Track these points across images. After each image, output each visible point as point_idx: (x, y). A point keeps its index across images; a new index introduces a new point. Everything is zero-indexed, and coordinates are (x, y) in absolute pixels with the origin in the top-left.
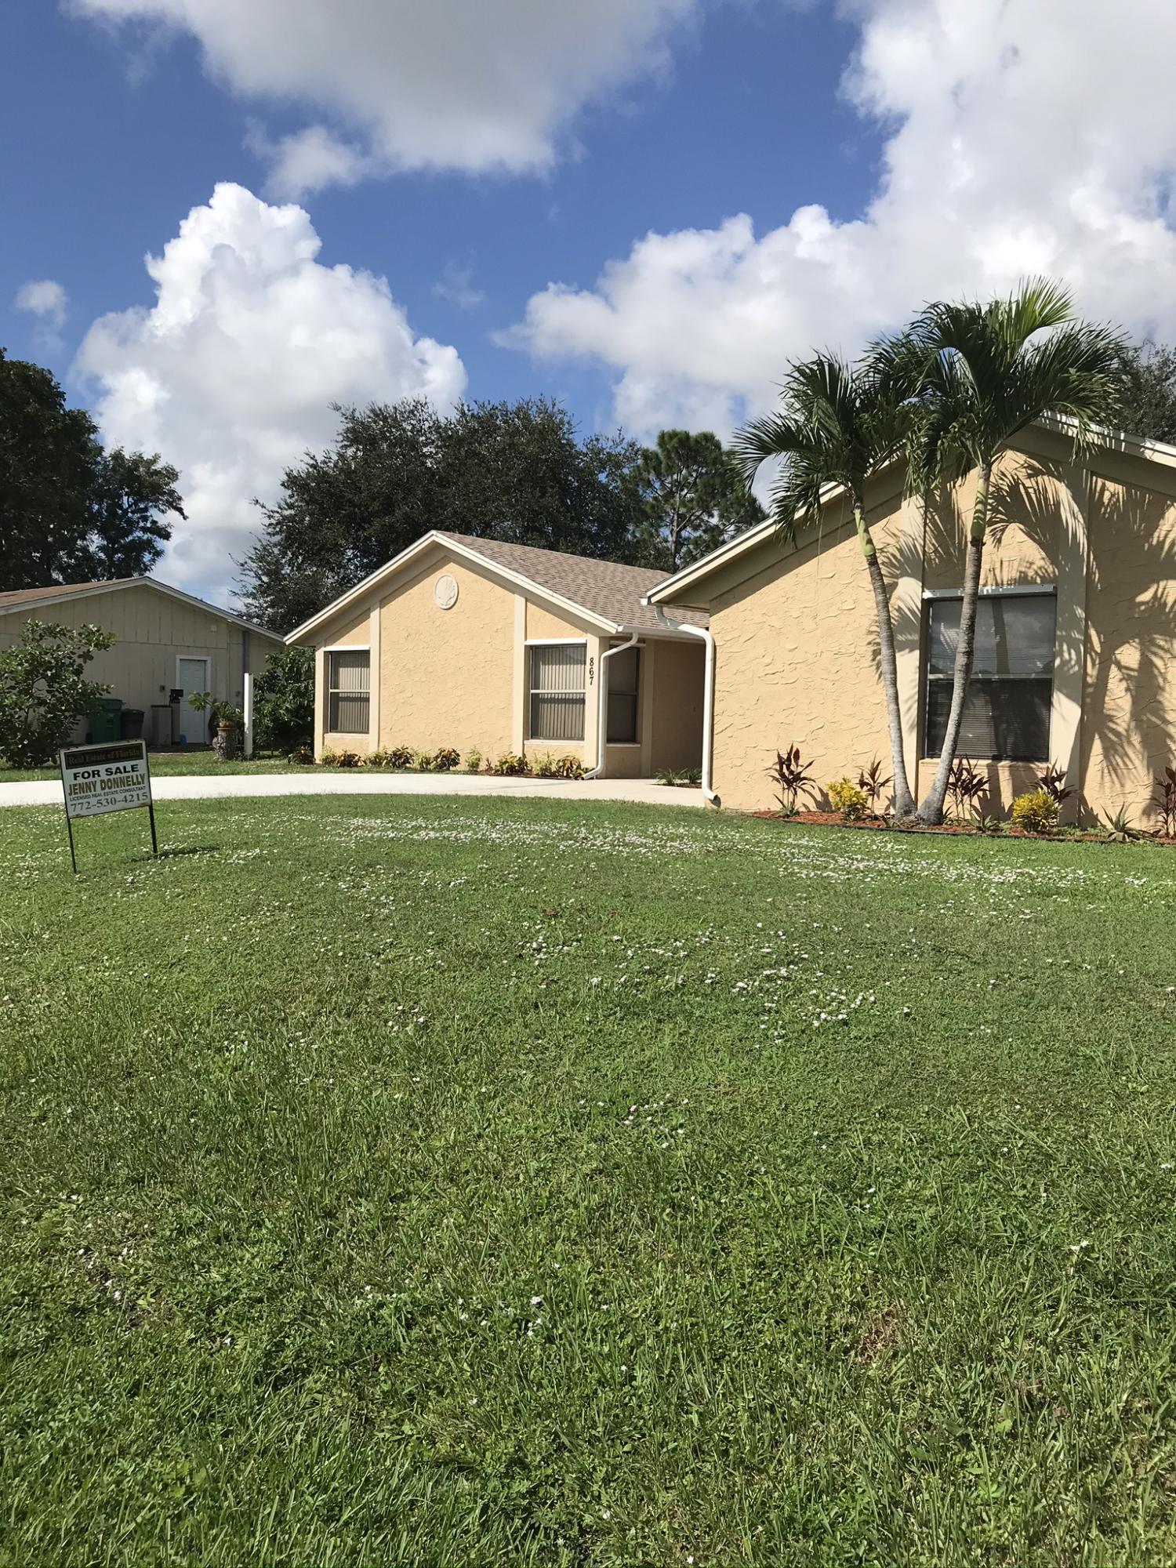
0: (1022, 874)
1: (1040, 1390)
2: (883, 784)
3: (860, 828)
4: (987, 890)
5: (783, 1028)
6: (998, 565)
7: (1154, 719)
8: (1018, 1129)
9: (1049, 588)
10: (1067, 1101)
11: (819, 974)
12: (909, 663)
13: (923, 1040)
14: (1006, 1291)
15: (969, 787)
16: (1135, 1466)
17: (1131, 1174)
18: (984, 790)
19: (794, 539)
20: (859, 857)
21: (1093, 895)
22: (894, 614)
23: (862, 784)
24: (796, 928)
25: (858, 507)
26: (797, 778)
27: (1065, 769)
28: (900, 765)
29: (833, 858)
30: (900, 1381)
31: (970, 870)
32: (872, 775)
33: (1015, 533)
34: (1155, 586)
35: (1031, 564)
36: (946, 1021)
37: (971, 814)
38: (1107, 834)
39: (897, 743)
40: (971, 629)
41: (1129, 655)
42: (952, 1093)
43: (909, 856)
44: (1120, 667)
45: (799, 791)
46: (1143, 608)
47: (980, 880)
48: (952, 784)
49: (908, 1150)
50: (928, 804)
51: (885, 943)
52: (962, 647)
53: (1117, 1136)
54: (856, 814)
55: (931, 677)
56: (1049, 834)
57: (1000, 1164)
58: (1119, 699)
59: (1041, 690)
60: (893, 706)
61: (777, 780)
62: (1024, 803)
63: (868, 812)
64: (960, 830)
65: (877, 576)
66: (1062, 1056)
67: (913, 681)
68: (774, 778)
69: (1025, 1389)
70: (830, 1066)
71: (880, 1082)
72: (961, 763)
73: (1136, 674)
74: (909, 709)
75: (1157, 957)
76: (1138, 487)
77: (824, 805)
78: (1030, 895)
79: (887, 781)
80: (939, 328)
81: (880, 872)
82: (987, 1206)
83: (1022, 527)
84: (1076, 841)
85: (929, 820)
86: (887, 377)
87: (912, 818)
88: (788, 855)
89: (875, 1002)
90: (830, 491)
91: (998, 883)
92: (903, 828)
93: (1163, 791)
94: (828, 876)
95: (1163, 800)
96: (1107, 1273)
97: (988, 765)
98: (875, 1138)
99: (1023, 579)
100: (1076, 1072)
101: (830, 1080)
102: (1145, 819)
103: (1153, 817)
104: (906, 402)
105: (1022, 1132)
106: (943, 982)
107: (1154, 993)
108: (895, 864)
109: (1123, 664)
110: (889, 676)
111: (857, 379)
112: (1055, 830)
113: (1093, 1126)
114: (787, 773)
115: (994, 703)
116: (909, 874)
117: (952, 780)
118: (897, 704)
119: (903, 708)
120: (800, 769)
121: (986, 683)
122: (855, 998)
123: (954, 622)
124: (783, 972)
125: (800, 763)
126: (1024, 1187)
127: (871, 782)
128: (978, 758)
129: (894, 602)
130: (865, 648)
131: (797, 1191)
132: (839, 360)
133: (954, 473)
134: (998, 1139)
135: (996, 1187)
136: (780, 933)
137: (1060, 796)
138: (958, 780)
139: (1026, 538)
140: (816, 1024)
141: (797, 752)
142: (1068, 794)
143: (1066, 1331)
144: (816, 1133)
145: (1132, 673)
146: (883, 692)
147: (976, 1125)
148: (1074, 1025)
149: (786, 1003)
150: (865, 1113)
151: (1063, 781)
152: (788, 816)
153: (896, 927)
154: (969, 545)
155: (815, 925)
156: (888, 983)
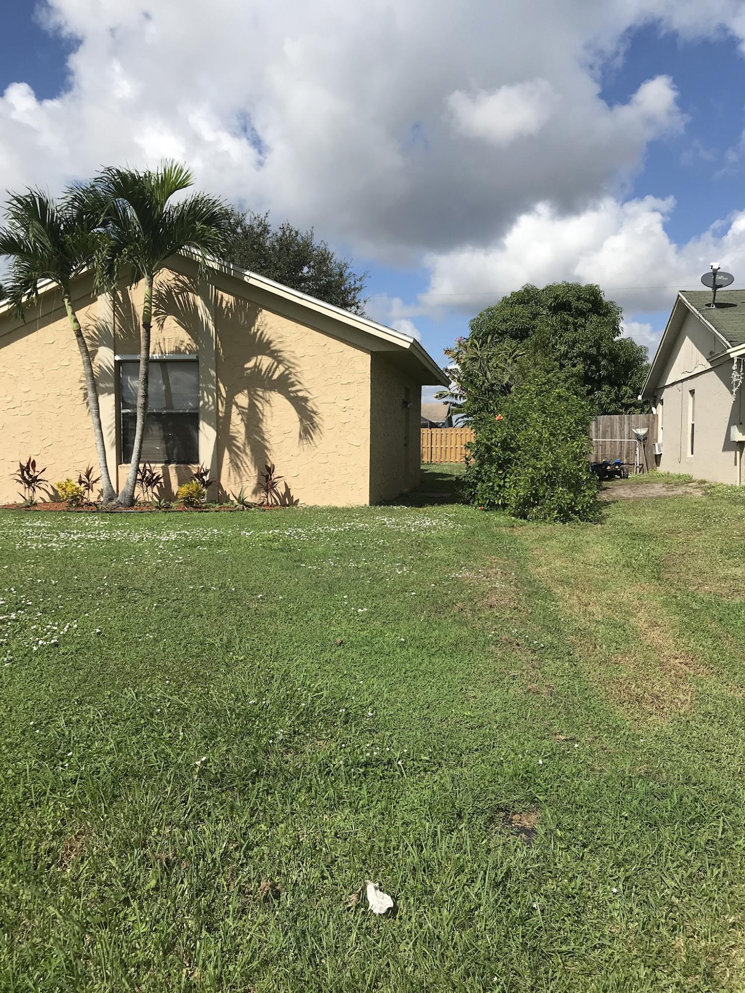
0: (181, 535)
1: (174, 855)
2: (95, 482)
3: (78, 512)
4: (157, 546)
5: (11, 654)
6: (161, 341)
7: (258, 438)
8: (167, 696)
9: (194, 357)
10: (197, 673)
11: (39, 614)
12: (108, 402)
13: (108, 648)
14: (156, 798)
15: (151, 481)
16: (228, 886)
17: (232, 711)
18: (161, 483)
19: (23, 316)
20: (75, 531)
21: (222, 543)
22: (96, 370)
23: (81, 482)
24: (24, 585)
25: (67, 297)
26: (35, 480)
27: (209, 468)
28: (105, 469)
29: (57, 534)
30: (85, 875)
31: (148, 534)
32: (87, 476)
33: (171, 321)
34: (255, 358)
35: (183, 342)
36: (124, 634)
37: (152, 499)
38: (233, 506)
39: (102, 455)
40: (146, 381)
41: (242, 399)
42: (126, 680)
43: (110, 528)
44: (238, 406)
45: (37, 489)
46: (249, 371)
47: (153, 540)
48: (140, 480)
49: (96, 722)
50: (124, 493)
51: (87, 588)
52: (141, 392)
53: (226, 689)
54: (76, 503)
55: (123, 411)
56: (200, 508)
57: (155, 720)
58: (237, 425)
59: (192, 420)
60: (98, 431)
61: (20, 482)
62: (184, 490)
63: (85, 500)
64: (145, 509)
65: (82, 344)
66: (196, 645)
67: (112, 414)
68: (18, 480)
69: (164, 857)
70: (44, 675)
71: (79, 681)
72: (145, 466)
73: (247, 411)
74: (111, 432)
75: (254, 578)
76: (243, 298)
77: (55, 498)
78: (184, 547)
79: (98, 479)
80: (113, 184)
81: (89, 541)
82: (146, 748)
83: (175, 318)
84: (216, 511)
85: (125, 503)
86: (81, 213)
87: (114, 503)
88: (24, 534)
89: (77, 629)
90: (46, 285)
91: (165, 541)
92: (108, 510)
93: (264, 479)
94: (52, 547)
95: (265, 484)
96: (216, 774)
97: (162, 467)
98: (74, 719)
99: (178, 351)
100: (204, 654)
101: (44, 685)
102: (254, 496)
103: (258, 495)
104: (95, 230)
105: (170, 697)
106: (124, 609)
107: (251, 600)
108: (99, 534)
109: (239, 404)
110: (94, 411)
111: (60, 210)
112: (204, 505)
113: (212, 686)
114: (27, 477)
115: (165, 429)
116: (108, 540)
117: (139, 477)
118: (101, 429)
119: (105, 433)
120: (36, 474)
121: (158, 415)
122: (64, 627)
123: (136, 375)
124: (13, 616)
125: (37, 469)
126: (170, 731)
127: (87, 481)
128: (156, 462)
129: (97, 361)
130: (78, 392)
131: (16, 765)
132: (47, 195)
133: (130, 280)
134: (154, 704)
135: (152, 735)
136: (12, 589)
137: (206, 484)
138: (143, 477)
139: (177, 325)
140: (35, 648)
141: (34, 462)
142: (211, 483)
143: (191, 815)
144: (32, 723)
145: (244, 410)
146: (91, 421)
147: (141, 698)
148: (204, 625)
149: (14, 637)
150: (67, 703)
151: (208, 475)
152: (29, 507)
153: (95, 576)
154: (141, 327)
155: (39, 581)
156: (87, 615)
